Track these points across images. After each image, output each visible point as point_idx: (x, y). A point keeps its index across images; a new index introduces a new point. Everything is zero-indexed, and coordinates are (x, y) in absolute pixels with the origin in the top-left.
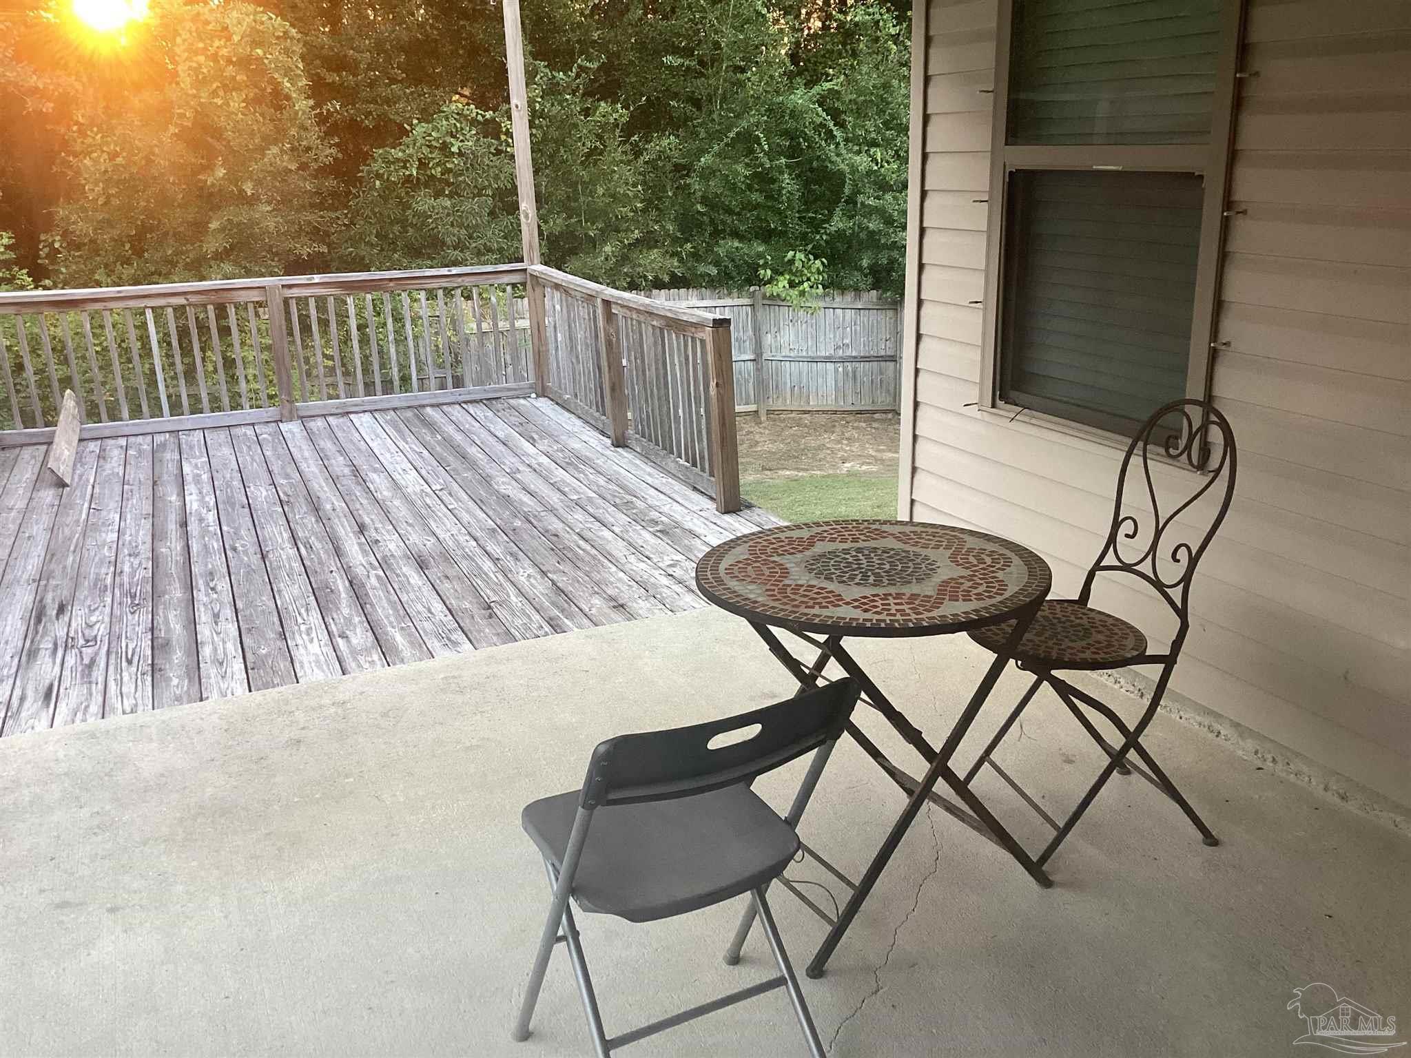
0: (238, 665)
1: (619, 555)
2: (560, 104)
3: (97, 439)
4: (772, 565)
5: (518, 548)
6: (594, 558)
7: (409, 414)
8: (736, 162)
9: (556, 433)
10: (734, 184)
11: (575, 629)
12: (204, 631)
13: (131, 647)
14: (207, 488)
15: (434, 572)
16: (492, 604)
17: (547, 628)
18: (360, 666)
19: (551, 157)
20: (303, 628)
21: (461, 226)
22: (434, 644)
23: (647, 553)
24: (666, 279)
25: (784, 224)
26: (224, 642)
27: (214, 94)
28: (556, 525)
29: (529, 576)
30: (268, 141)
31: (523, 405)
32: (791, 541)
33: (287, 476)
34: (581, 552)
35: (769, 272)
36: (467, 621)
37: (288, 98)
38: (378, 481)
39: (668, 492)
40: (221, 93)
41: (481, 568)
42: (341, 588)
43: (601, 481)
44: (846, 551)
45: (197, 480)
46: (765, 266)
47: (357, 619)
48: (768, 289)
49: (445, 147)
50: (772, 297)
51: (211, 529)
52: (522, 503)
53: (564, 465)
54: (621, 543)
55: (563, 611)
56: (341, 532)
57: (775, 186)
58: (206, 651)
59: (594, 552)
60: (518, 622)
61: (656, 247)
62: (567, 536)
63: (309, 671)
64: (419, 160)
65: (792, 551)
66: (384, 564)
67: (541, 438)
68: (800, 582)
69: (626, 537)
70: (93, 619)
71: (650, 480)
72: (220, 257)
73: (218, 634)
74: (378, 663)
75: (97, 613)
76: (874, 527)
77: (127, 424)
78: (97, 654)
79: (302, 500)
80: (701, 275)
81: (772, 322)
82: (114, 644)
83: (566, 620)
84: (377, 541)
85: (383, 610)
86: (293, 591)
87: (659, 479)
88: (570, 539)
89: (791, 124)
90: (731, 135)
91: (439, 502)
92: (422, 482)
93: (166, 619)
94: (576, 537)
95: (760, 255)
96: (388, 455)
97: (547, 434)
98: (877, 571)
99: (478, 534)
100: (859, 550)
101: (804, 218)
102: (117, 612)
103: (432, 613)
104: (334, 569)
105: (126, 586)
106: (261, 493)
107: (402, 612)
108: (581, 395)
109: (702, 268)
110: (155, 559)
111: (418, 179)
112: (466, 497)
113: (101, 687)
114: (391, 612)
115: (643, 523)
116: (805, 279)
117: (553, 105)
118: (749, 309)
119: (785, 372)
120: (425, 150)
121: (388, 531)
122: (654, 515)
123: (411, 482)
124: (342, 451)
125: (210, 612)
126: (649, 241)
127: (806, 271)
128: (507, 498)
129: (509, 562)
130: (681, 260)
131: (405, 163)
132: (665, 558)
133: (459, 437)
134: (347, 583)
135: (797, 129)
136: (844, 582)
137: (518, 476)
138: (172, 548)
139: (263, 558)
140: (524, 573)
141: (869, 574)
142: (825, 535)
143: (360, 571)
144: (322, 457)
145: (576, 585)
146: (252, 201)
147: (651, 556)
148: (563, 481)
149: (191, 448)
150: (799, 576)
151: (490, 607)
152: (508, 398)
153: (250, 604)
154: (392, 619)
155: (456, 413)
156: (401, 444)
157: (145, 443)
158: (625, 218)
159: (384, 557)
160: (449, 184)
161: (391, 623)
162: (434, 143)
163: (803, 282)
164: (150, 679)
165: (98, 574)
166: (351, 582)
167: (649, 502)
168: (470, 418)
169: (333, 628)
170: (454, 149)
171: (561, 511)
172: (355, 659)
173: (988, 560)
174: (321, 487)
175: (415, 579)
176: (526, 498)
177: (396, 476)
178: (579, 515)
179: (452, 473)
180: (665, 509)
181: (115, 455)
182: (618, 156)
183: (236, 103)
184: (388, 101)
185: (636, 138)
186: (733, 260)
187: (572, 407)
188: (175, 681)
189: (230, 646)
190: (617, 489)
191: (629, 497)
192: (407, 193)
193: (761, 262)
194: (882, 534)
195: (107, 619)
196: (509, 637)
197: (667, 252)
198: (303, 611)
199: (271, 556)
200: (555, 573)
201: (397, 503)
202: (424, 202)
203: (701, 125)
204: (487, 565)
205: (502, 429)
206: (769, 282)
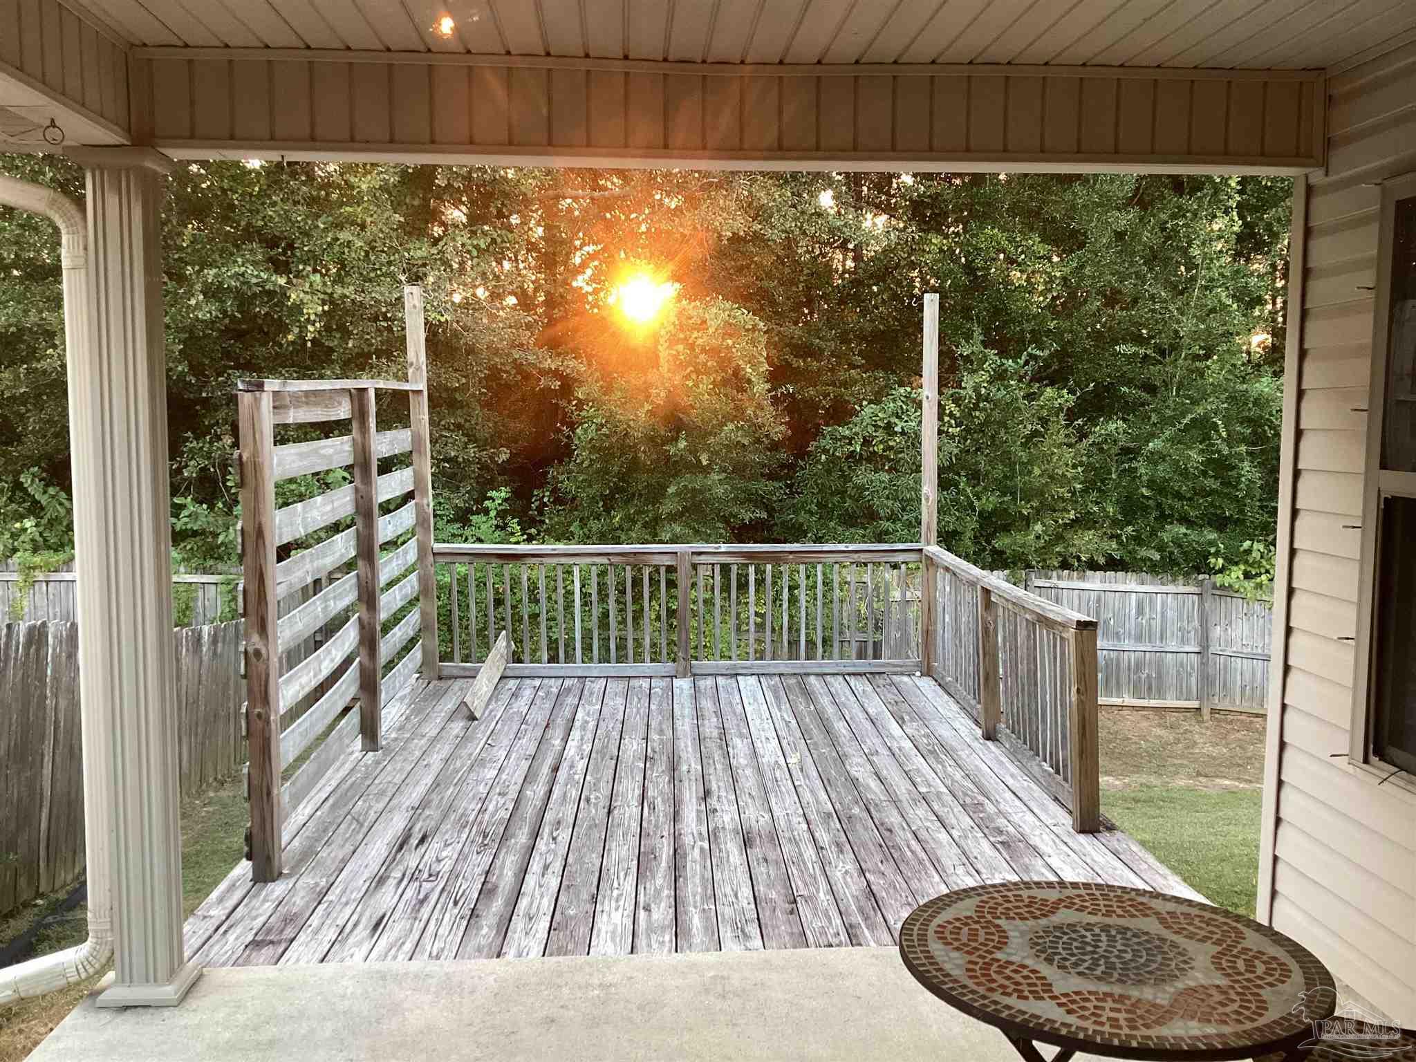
0: (544, 924)
1: (947, 863)
2: (1006, 388)
3: (517, 677)
4: (993, 930)
5: (847, 841)
6: (920, 862)
7: (792, 681)
8: (1191, 448)
9: (927, 716)
10: (1186, 469)
11: (872, 944)
12: (531, 881)
13: (463, 887)
14: (590, 736)
15: (756, 852)
16: (798, 899)
17: (844, 937)
18: (649, 945)
19: (993, 437)
20: (616, 893)
21: (895, 499)
22: (727, 933)
23: (979, 866)
24: (1102, 561)
25: (1241, 512)
26: (542, 896)
27: (687, 377)
28: (893, 819)
29: (846, 872)
30: (728, 418)
31: (905, 683)
32: (1032, 901)
33: (661, 732)
34: (909, 854)
35: (1221, 561)
36: (768, 914)
37: (749, 381)
38: (739, 747)
39: (1025, 799)
40: (694, 376)
41: (801, 855)
42: (664, 856)
43: (958, 775)
44: (1089, 927)
45: (584, 728)
46: (1217, 554)
47: (666, 892)
48: (1218, 579)
49: (889, 427)
50: (1223, 587)
51: (576, 777)
52: (868, 788)
53: (925, 753)
54: (955, 850)
55: (866, 919)
56: (686, 795)
57: (1234, 473)
58: (523, 903)
59: (922, 855)
60: (817, 924)
61: (1095, 528)
62: (901, 833)
63: (602, 943)
64: (864, 438)
65: (1027, 915)
66: (712, 836)
67: (912, 720)
68: (1013, 959)
69: (962, 843)
70: (444, 854)
71: (1010, 782)
72: (673, 517)
73: (541, 886)
74: (667, 944)
75: (450, 848)
76: (1141, 899)
77: (544, 667)
78: (433, 889)
79: (664, 758)
80: (1141, 559)
81: (1223, 615)
82: (450, 882)
83: (866, 931)
84: (715, 811)
85: (693, 888)
86: (622, 851)
87: (1021, 783)
88: (903, 837)
89: (1254, 413)
90: (1185, 421)
91: (788, 777)
92: (780, 753)
93: (504, 862)
94: (910, 836)
95: (1212, 543)
96: (758, 722)
97: (920, 717)
98: (1113, 960)
99: (813, 816)
100: (1106, 928)
101: (1267, 507)
102: (466, 850)
103: (737, 898)
104: (665, 834)
105: (484, 826)
106: (633, 746)
107: (710, 892)
108: (962, 679)
109: (1143, 552)
110: (517, 802)
111: (861, 455)
112: (815, 774)
113: (422, 924)
114: (699, 890)
115: (986, 831)
116: (1263, 571)
117: (999, 389)
118: (1196, 597)
119: (1236, 670)
120: (871, 429)
121: (728, 801)
122: (1001, 822)
123: (769, 751)
124: (719, 713)
125: (542, 862)
126: (1085, 522)
127: (1264, 563)
128: (854, 782)
129: (831, 853)
130: (1120, 543)
131: (850, 441)
132: (997, 875)
133: (830, 710)
134: (671, 852)
135: (1261, 417)
136: (1065, 967)
137: (874, 758)
138: (536, 792)
139: (609, 813)
140: (842, 868)
141: (1102, 962)
142: (1077, 901)
143: (688, 840)
144: (699, 716)
145: (892, 891)
146: (706, 470)
147: (983, 870)
148: (918, 770)
149: (591, 694)
150: (1017, 951)
151: (795, 901)
152: (896, 674)
153: (580, 860)
154: (698, 898)
155: (836, 685)
156: (775, 711)
157: (554, 686)
158: (1063, 499)
159: (716, 828)
160: (890, 460)
161: (695, 902)
162: (879, 423)
163: (1261, 574)
164: (465, 923)
165: (466, 809)
166: (675, 851)
167: (1002, 807)
168: (848, 692)
169: (641, 898)
170: (898, 429)
171: (905, 804)
172: (648, 936)
173: (1260, 969)
174: (686, 747)
175: (735, 856)
176: (873, 784)
177: (758, 744)
178: (922, 811)
179: (811, 747)
180: (1016, 818)
181: (527, 693)
182: (1061, 438)
183: (705, 384)
184: (845, 384)
185: (1080, 422)
186: (1180, 546)
187: (952, 691)
188: (485, 930)
189: (545, 902)
190: (972, 786)
191: (981, 798)
192: (850, 467)
193: (1213, 550)
194: (1145, 911)
195: (455, 856)
196: (802, 939)
197: (1105, 533)
198: (622, 875)
199: (616, 812)
200: (874, 873)
201: (748, 772)
202: (863, 476)
203: (1154, 410)
204: (809, 853)
205: (875, 706)
206: (1221, 571)
